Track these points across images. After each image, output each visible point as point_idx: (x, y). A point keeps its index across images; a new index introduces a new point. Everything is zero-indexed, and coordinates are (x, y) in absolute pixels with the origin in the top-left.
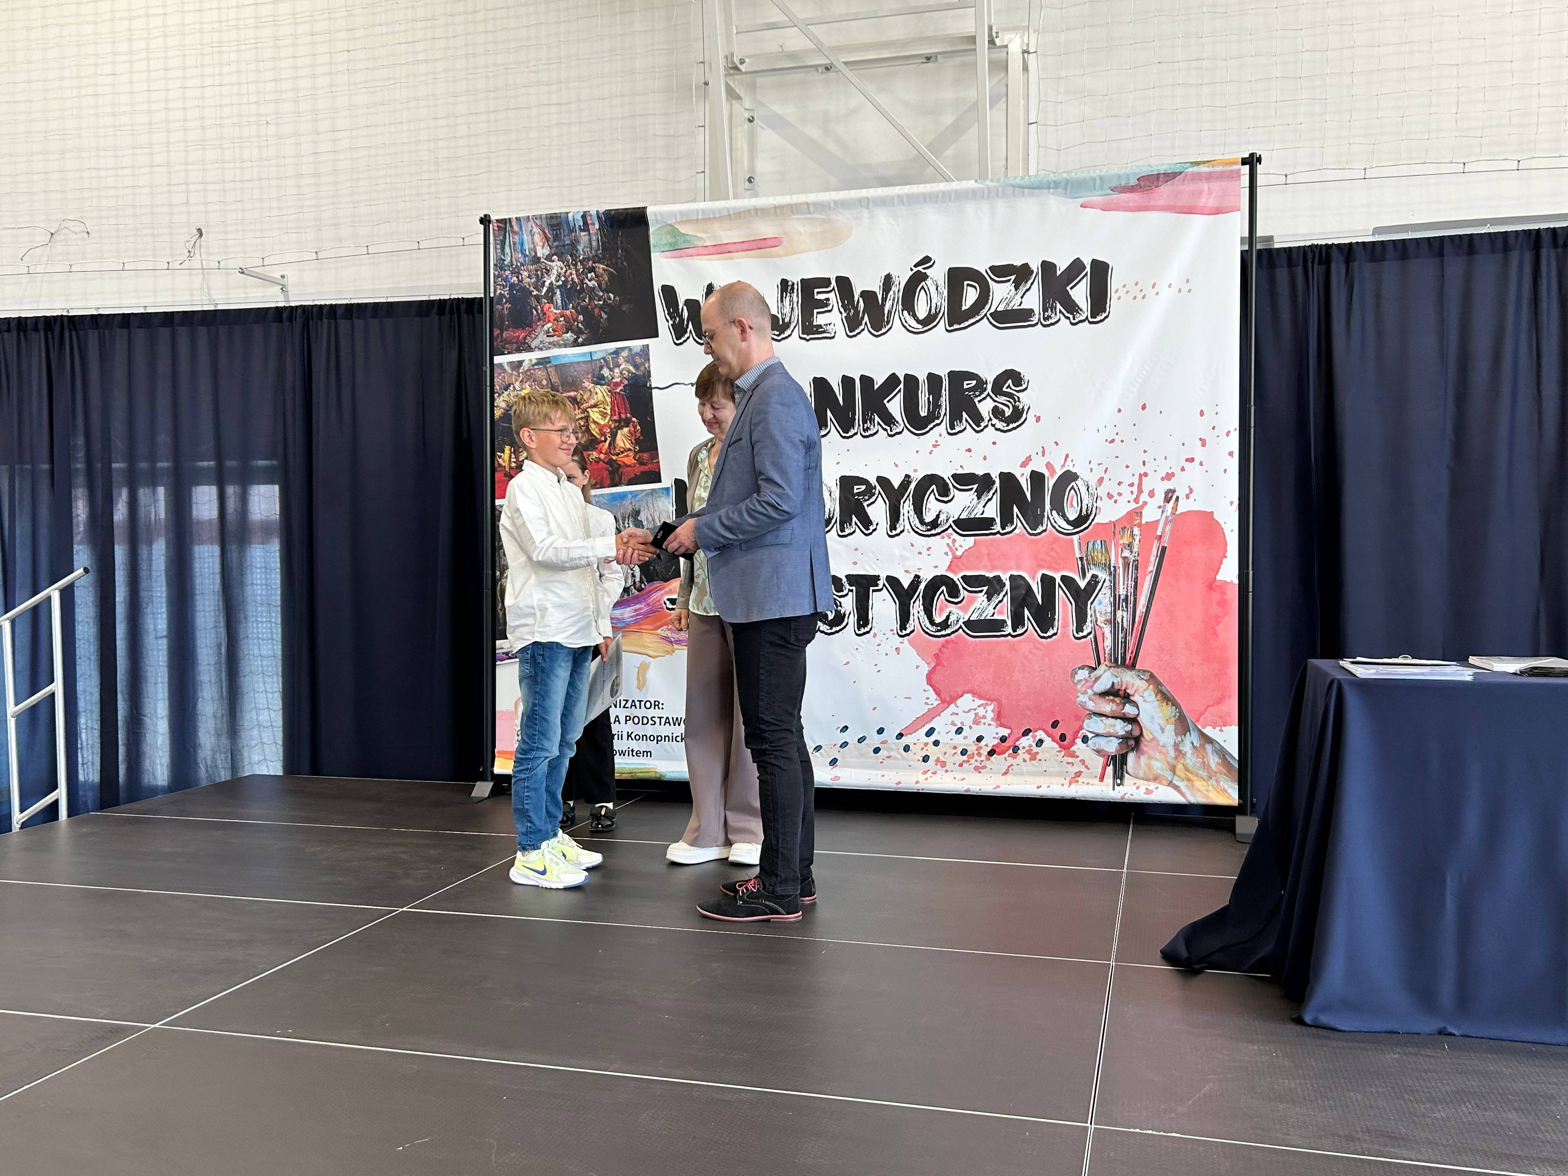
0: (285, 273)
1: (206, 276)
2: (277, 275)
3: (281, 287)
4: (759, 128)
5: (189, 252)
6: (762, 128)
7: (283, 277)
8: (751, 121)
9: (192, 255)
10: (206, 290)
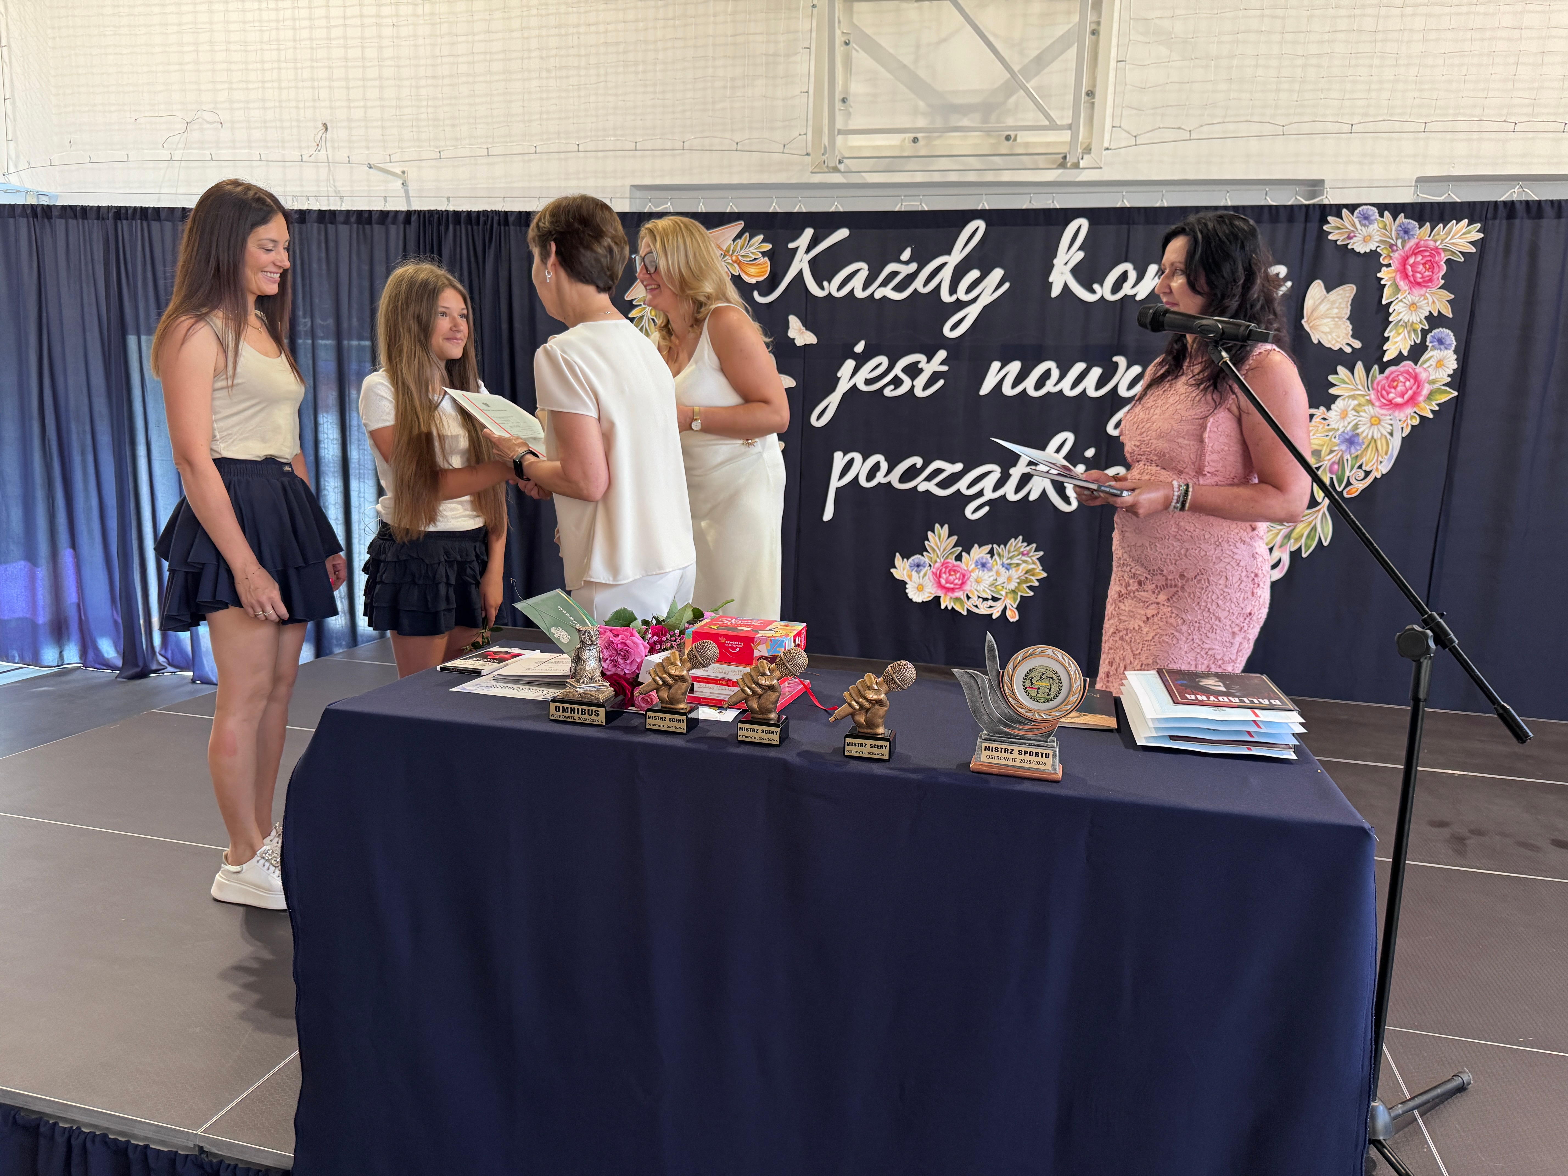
0: (405, 169)
1: (332, 169)
2: (398, 171)
3: (401, 182)
4: (854, 52)
5: (318, 145)
6: (857, 51)
7: (403, 172)
8: (847, 44)
9: (319, 148)
10: (332, 182)
